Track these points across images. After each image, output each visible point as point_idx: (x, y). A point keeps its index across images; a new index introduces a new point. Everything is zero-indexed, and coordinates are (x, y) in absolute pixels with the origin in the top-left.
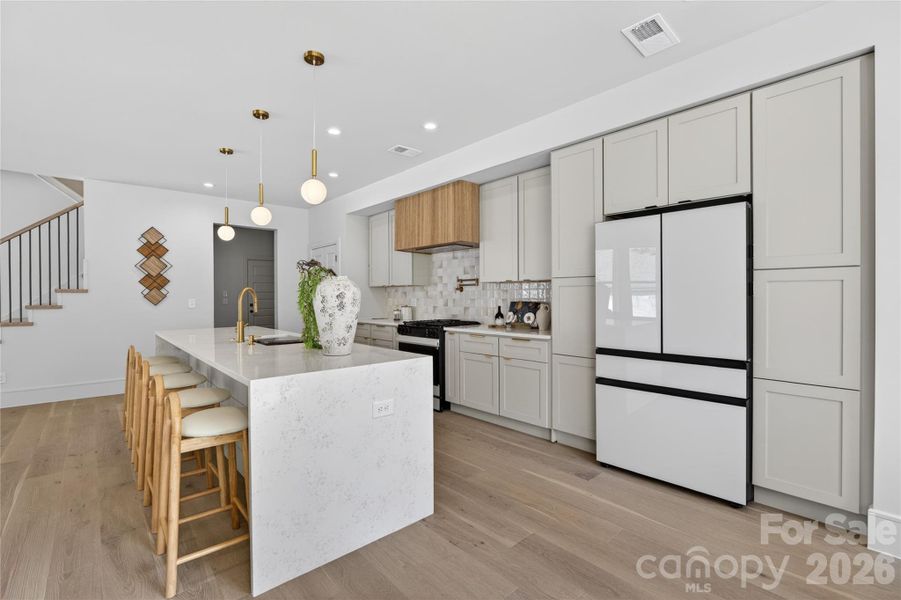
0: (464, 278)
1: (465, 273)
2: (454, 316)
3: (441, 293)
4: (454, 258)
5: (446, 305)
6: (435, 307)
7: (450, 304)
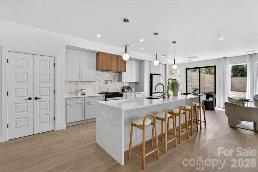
0: (107, 80)
1: (108, 78)
2: (103, 91)
3: (98, 84)
4: (103, 74)
5: (100, 88)
6: (94, 89)
7: (102, 87)
